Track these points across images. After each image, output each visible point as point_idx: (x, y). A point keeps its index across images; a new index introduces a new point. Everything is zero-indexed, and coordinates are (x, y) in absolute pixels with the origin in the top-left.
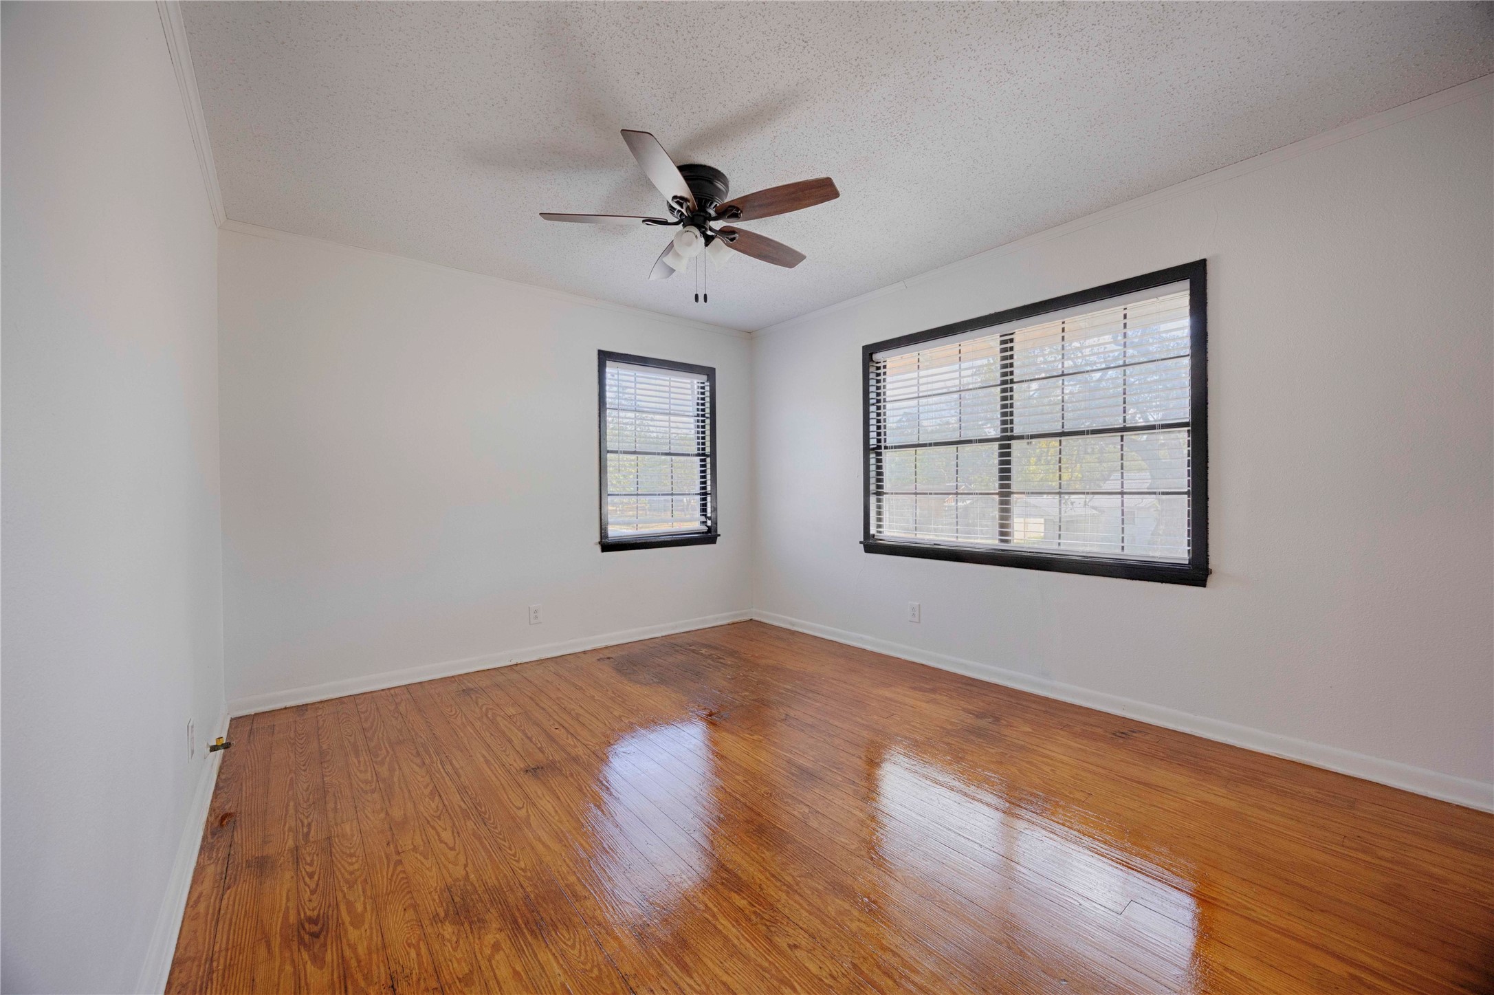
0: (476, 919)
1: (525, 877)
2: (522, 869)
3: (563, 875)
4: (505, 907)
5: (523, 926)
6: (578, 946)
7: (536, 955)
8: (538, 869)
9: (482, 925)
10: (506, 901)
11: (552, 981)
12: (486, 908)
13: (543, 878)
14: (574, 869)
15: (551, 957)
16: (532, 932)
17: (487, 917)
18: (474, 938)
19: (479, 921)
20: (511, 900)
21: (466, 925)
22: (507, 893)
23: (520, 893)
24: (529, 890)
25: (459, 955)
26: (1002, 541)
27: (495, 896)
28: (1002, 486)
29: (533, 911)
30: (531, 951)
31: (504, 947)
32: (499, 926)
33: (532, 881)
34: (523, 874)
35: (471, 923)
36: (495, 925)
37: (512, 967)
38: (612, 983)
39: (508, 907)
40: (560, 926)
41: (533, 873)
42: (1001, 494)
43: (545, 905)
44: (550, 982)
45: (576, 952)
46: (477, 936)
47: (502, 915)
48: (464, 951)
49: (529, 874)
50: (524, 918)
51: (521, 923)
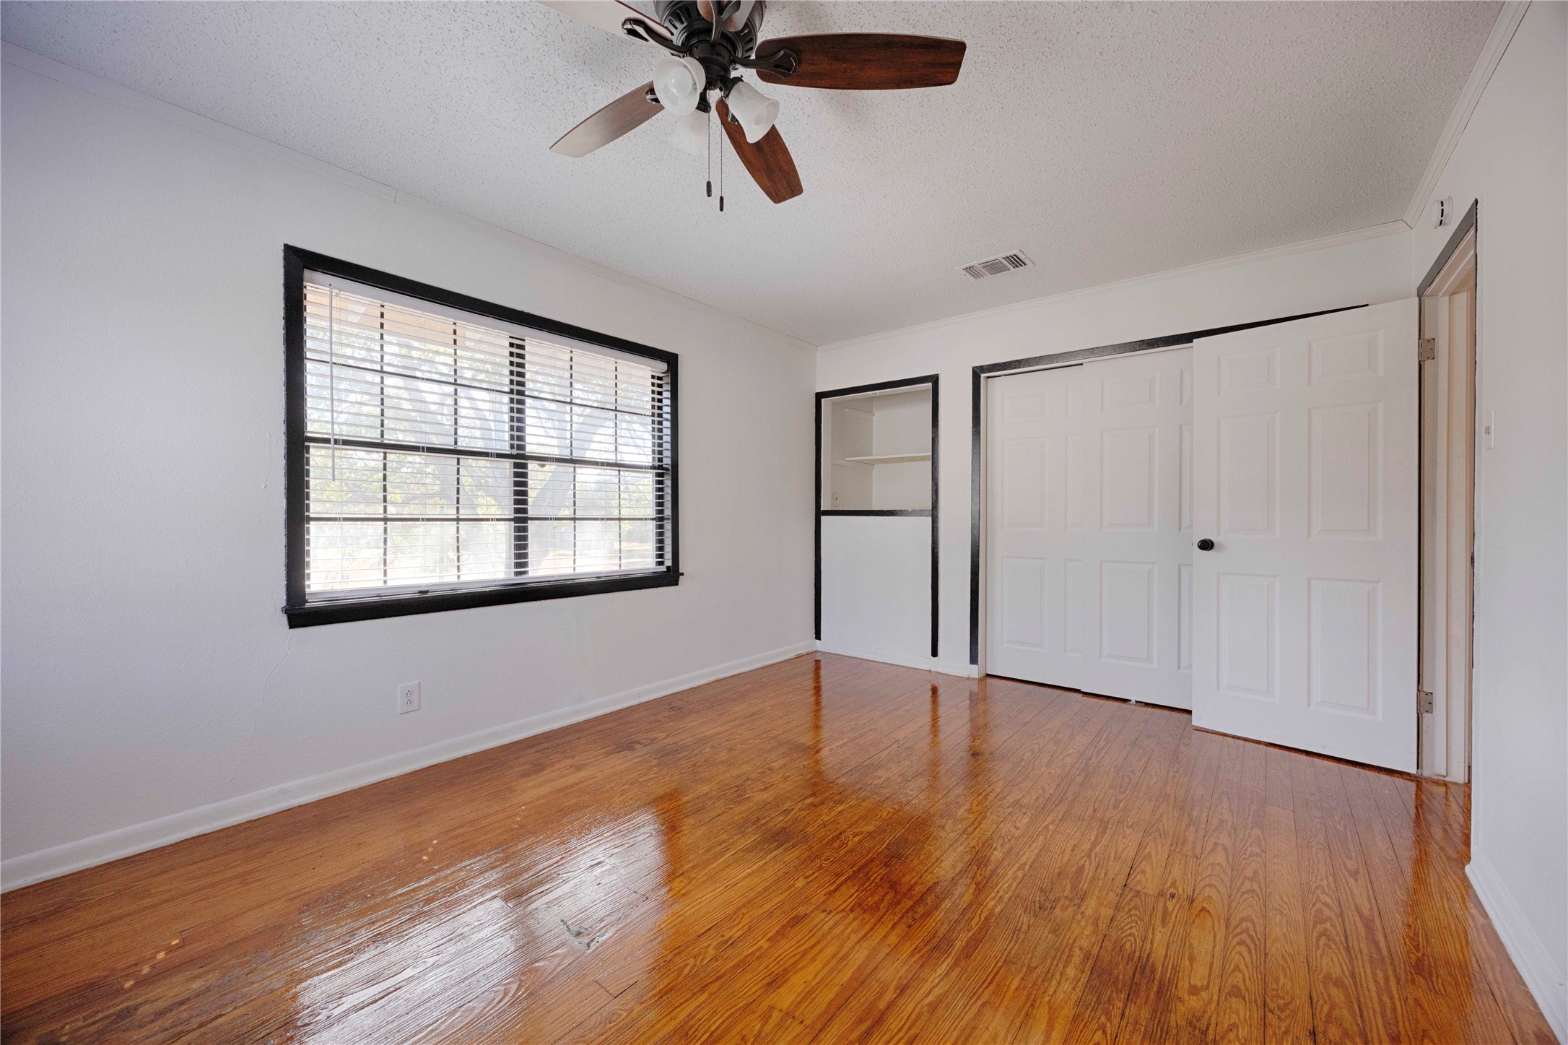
0: (1197, 1032)
1: (1109, 1020)
2: (1104, 1032)
3: (1075, 982)
4: (1158, 1014)
5: (1156, 983)
6: (1128, 932)
7: (1166, 955)
8: (1088, 1012)
9: (1194, 1019)
10: (1153, 1018)
11: (1168, 934)
12: (1178, 1032)
13: (1094, 999)
14: (1058, 975)
15: (1155, 945)
16: (1153, 971)
17: (1183, 1023)
18: (1211, 1017)
19: (1195, 1027)
20: (1145, 1014)
21: (1211, 1037)
22: (1144, 1024)
23: (1132, 1010)
24: (1120, 1005)
25: (1234, 1018)
26: (518, 574)
27: (1159, 1034)
28: (517, 511)
29: (1136, 983)
30: (1167, 962)
31: (1187, 985)
32: (1179, 1004)
33: (1108, 1009)
34: (1108, 1025)
35: (1205, 1033)
36: (1181, 1008)
37: (1192, 967)
38: (1131, 900)
39: (1155, 1011)
40: (1126, 955)
41: (1098, 1014)
42: (516, 520)
43: (1121, 977)
44: (1171, 935)
45: (1134, 930)
46: (1207, 1016)
47: (1167, 1010)
48: (1227, 1016)
49: (1103, 1018)
50: (1149, 986)
51: (1156, 987)
